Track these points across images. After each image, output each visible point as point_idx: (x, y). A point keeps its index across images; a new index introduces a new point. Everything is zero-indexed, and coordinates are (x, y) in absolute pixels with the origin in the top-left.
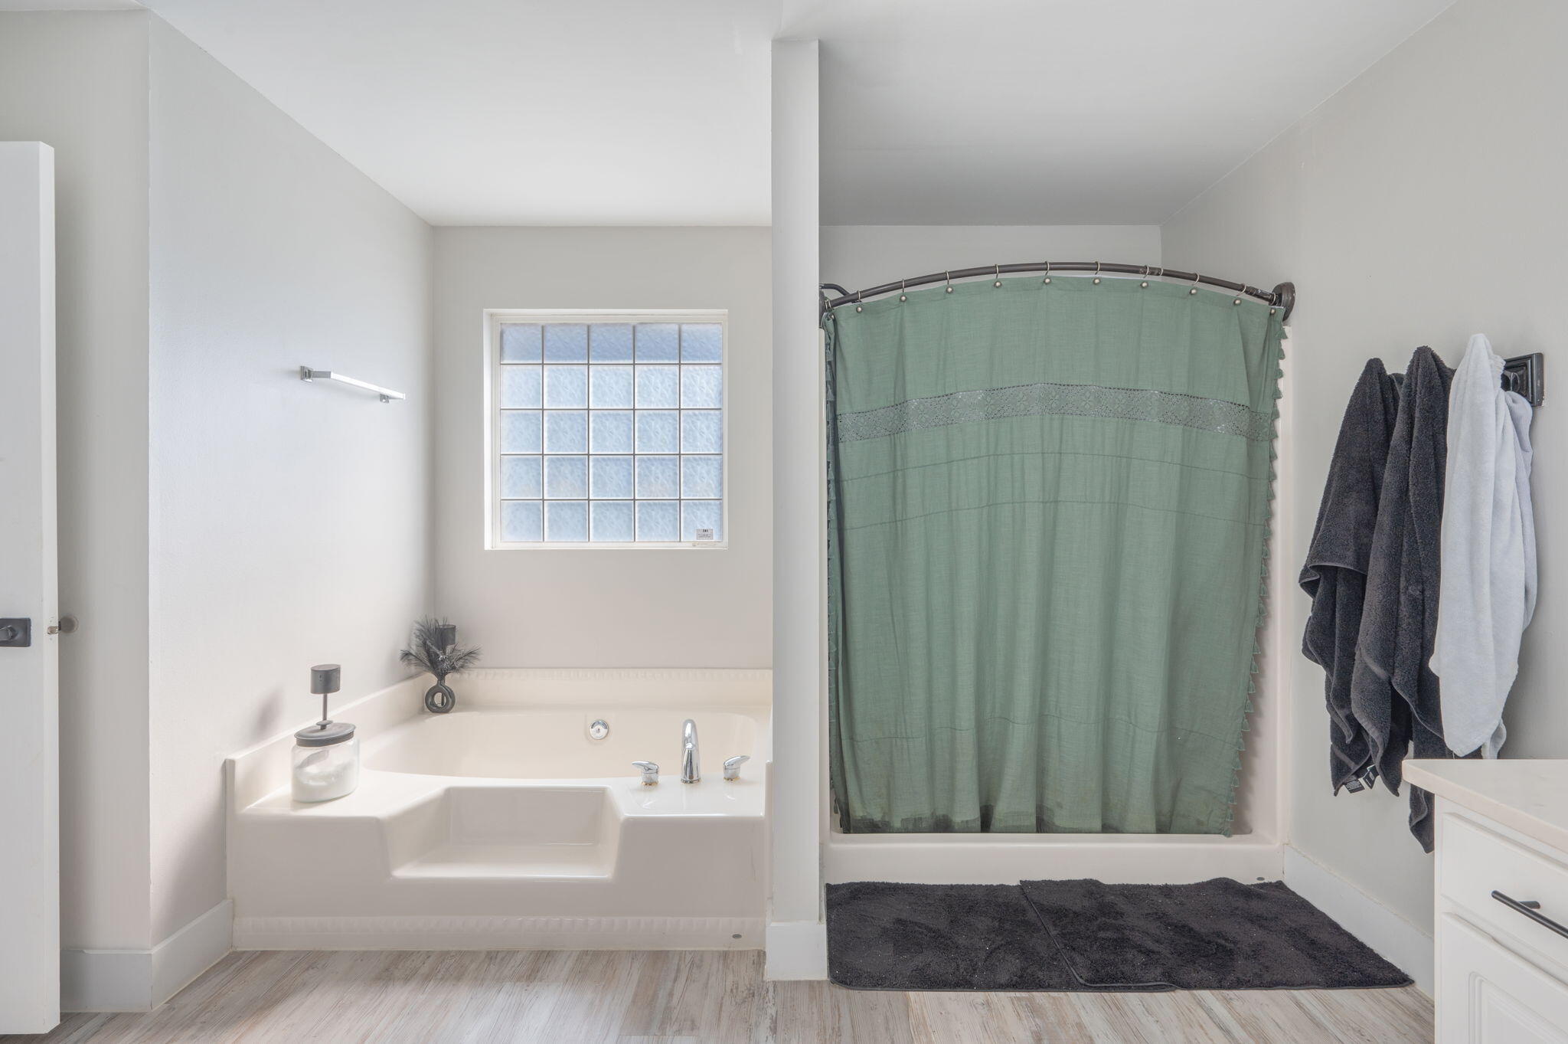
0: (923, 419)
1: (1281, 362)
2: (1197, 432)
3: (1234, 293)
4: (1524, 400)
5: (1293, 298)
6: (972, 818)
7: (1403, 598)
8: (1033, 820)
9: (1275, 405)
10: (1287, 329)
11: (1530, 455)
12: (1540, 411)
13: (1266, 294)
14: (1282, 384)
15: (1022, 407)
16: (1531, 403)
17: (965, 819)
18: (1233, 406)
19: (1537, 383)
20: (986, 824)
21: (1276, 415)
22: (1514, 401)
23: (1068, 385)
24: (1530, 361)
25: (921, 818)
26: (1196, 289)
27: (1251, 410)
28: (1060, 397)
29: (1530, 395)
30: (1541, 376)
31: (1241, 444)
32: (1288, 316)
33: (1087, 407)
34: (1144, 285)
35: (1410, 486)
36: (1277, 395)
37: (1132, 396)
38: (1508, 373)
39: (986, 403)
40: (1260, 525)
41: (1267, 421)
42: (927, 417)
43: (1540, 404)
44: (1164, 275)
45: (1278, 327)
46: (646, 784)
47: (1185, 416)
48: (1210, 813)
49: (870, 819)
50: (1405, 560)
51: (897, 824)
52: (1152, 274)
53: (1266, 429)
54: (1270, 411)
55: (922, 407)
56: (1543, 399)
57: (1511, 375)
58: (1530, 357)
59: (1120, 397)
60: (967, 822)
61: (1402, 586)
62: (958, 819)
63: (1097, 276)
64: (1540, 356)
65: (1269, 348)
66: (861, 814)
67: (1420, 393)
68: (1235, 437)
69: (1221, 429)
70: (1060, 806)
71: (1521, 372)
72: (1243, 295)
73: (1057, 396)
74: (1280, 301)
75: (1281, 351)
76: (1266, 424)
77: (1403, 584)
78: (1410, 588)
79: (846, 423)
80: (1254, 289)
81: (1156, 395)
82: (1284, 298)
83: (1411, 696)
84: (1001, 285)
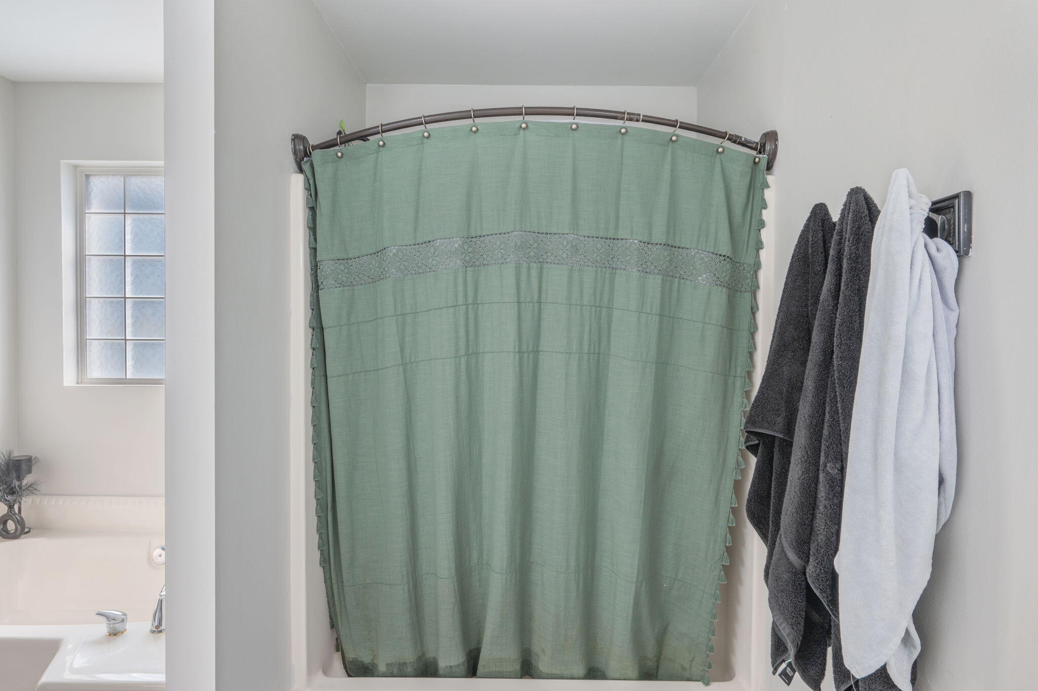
0: (402, 267)
1: (764, 211)
2: (679, 283)
3: (716, 141)
4: (950, 249)
5: (776, 146)
6: (456, 663)
7: (821, 476)
8: (517, 667)
9: (758, 255)
10: (770, 179)
11: (956, 314)
12: (969, 263)
13: (750, 142)
14: (765, 234)
15: (500, 255)
16: (957, 252)
17: (448, 664)
18: (714, 256)
19: (964, 227)
20: (472, 669)
21: (757, 266)
22: (938, 250)
23: (547, 234)
24: (957, 200)
25: (406, 663)
26: (677, 136)
27: (733, 260)
28: (539, 244)
29: (957, 243)
30: (969, 220)
31: (720, 296)
32: (772, 166)
33: (565, 255)
34: (623, 131)
35: (835, 347)
36: (759, 245)
37: (611, 245)
38: (934, 216)
39: (463, 251)
40: (740, 377)
41: (749, 272)
42: (406, 264)
43: (967, 253)
44: (643, 121)
45: (761, 176)
46: (110, 635)
47: (664, 266)
48: (693, 660)
49: (361, 661)
50: (826, 432)
51: (382, 668)
52: (631, 120)
53: (749, 280)
54: (751, 261)
55: (400, 255)
56: (970, 247)
57: (939, 219)
58: (957, 196)
59: (599, 246)
60: (451, 667)
61: (821, 462)
62: (442, 664)
63: (575, 121)
64: (968, 195)
65: (753, 199)
66: (352, 657)
67: (849, 241)
68: (715, 288)
69: (702, 280)
70: (543, 651)
71: (949, 216)
72: (728, 144)
73: (535, 245)
74: (764, 151)
75: (763, 200)
76: (749, 275)
77: (822, 459)
78: (828, 465)
79: (326, 268)
80: (737, 136)
81: (635, 243)
82: (768, 147)
83: (822, 591)
84: (477, 129)
